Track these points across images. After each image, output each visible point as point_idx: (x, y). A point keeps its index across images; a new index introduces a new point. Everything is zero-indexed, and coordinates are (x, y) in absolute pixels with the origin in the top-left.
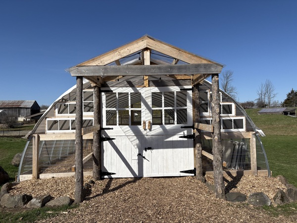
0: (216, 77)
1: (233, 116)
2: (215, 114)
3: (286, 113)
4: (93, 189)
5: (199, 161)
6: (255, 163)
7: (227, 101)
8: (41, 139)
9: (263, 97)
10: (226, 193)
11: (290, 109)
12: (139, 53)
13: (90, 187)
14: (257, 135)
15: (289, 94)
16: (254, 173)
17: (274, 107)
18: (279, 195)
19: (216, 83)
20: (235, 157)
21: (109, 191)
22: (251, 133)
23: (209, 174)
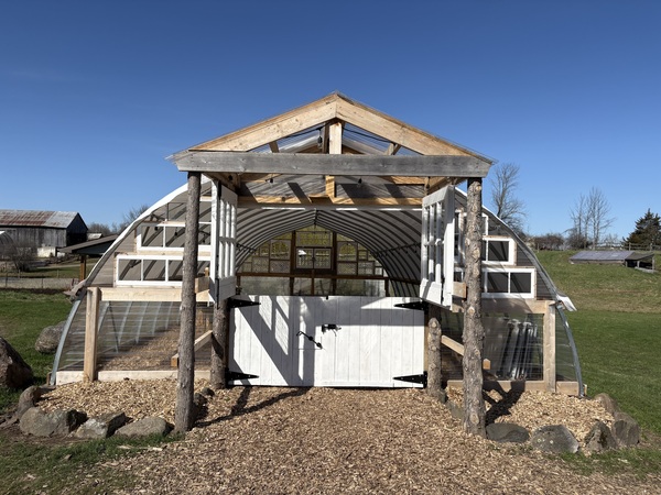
0: (476, 183)
1: (510, 267)
2: (471, 260)
3: (631, 263)
4: (211, 406)
5: (435, 357)
6: (553, 366)
7: (499, 234)
8: (104, 298)
9: (583, 225)
10: (486, 425)
11: (641, 254)
12: (319, 129)
13: (206, 401)
14: (559, 307)
15: (642, 221)
16: (549, 386)
17: (607, 248)
18: (598, 432)
19: (476, 198)
20: (511, 353)
21: (245, 411)
22: (547, 303)
23: (454, 385)
